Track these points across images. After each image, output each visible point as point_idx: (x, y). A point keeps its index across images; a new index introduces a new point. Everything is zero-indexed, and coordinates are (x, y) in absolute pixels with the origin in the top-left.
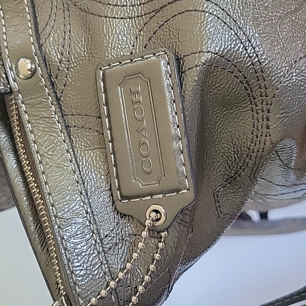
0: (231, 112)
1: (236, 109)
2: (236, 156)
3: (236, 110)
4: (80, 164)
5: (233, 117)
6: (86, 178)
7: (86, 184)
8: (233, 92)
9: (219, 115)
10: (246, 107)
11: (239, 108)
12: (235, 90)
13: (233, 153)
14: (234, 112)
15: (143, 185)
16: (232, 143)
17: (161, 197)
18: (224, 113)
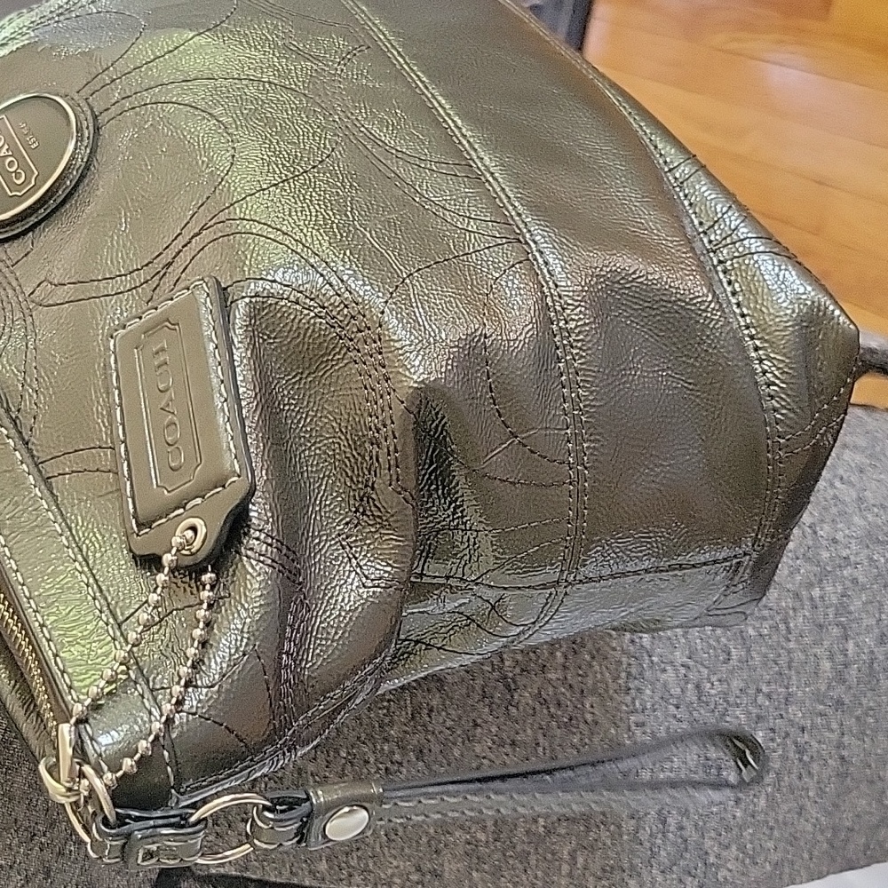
0: (320, 374)
1: (326, 366)
2: (354, 453)
3: (327, 368)
4: (73, 525)
5: (327, 382)
6: (84, 543)
7: (85, 549)
8: (308, 334)
9: (302, 386)
10: (343, 359)
11: (330, 363)
12: (310, 331)
13: (348, 450)
14: (324, 374)
15: (169, 492)
16: (342, 432)
17: (200, 502)
18: (309, 379)
